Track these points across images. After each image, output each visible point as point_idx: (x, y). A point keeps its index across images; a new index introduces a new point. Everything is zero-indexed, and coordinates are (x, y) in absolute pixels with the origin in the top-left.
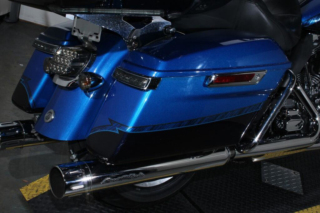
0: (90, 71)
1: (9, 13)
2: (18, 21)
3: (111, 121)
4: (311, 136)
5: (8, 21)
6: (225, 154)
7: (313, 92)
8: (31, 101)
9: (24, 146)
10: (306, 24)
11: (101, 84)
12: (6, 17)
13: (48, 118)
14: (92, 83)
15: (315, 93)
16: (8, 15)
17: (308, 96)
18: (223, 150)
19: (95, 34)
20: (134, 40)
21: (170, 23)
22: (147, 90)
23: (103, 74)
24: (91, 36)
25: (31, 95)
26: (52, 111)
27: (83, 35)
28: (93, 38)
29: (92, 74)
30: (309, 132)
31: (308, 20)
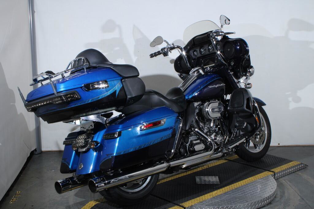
0: (93, 140)
1: (36, 148)
2: (42, 152)
3: (107, 155)
4: (210, 151)
5: (37, 153)
6: (165, 165)
7: (205, 131)
8: (70, 167)
9: (72, 189)
10: (188, 99)
11: (99, 145)
12: (35, 152)
13: (81, 167)
14: (95, 144)
15: (207, 130)
16: (35, 150)
17: (204, 133)
18: (163, 163)
19: (91, 126)
20: (108, 123)
21: (121, 113)
22: (117, 137)
23: (99, 140)
24: (89, 127)
25: (69, 164)
26: (82, 164)
27: (86, 129)
28: (91, 128)
29: (94, 141)
30: (209, 149)
31: (188, 97)
